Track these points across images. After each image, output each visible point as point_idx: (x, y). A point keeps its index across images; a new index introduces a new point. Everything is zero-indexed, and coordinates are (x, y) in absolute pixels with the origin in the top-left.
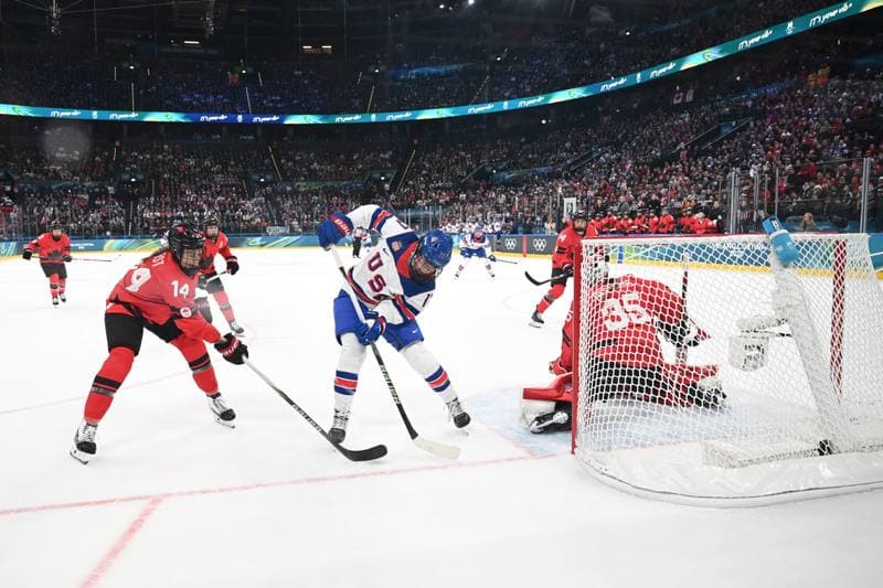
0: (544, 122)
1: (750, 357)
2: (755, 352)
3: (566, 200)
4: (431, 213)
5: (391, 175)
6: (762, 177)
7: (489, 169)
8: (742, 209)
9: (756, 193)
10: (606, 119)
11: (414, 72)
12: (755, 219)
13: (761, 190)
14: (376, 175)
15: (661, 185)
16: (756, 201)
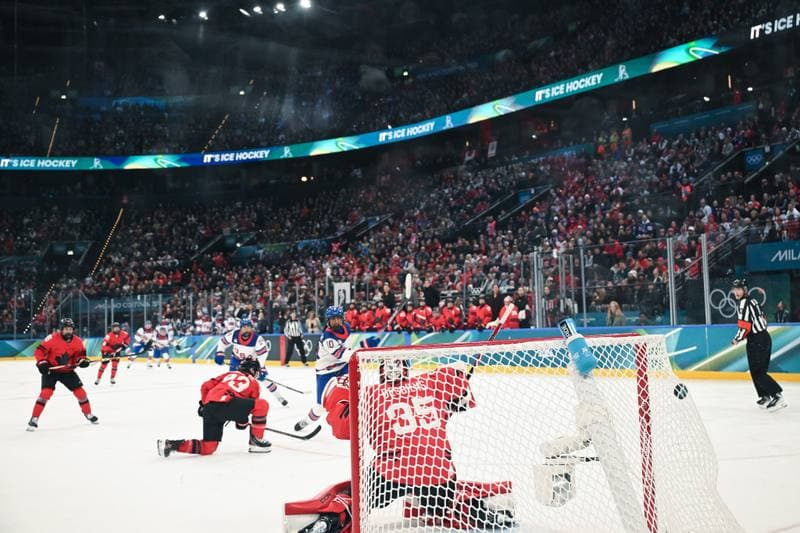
0: (304, 179)
1: (557, 489)
2: (563, 481)
3: (337, 286)
4: (146, 304)
5: (84, 249)
6: (567, 259)
7: (230, 241)
8: (548, 297)
9: (562, 279)
10: (383, 179)
11: (121, 101)
12: (562, 309)
13: (567, 274)
14: (60, 249)
15: (455, 266)
16: (562, 287)
